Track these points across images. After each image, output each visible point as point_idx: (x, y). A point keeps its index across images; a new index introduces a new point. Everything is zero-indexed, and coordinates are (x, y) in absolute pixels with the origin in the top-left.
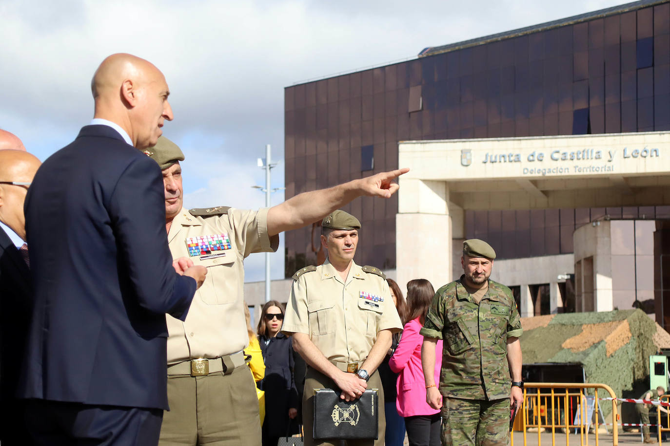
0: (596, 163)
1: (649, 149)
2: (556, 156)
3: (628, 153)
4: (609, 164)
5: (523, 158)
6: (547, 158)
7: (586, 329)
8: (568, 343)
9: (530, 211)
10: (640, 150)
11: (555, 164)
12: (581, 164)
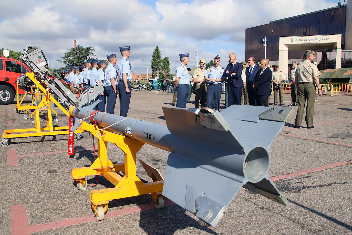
0: (317, 41)
1: (327, 38)
2: (309, 40)
3: (323, 39)
4: (320, 41)
5: (303, 40)
6: (308, 40)
7: (348, 71)
8: (344, 74)
9: (294, 51)
10: (326, 38)
11: (309, 41)
12: (314, 41)
